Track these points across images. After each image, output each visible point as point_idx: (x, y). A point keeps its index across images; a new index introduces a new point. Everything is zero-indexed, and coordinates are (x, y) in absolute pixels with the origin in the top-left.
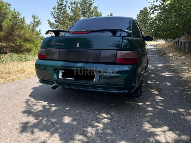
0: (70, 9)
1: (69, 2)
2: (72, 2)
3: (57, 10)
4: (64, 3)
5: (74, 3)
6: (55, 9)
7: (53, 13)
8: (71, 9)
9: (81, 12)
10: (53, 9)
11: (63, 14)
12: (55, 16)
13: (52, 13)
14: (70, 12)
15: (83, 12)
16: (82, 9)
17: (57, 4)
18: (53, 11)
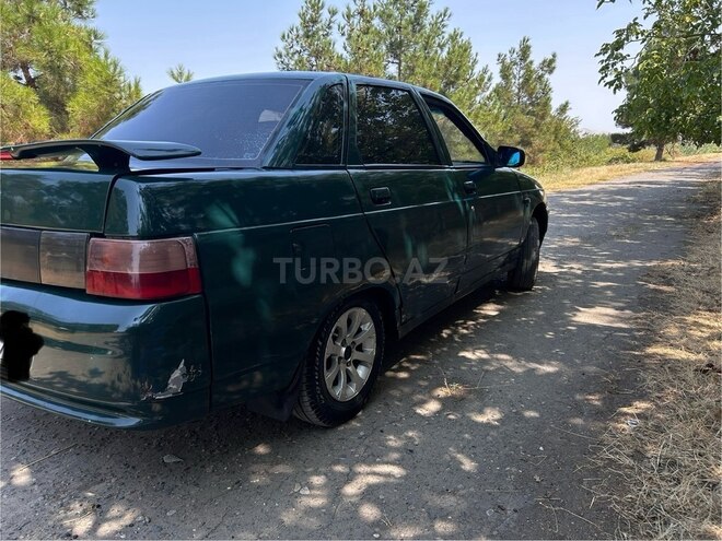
0: (343, 35)
1: (342, 10)
2: (353, 8)
3: (295, 42)
4: (325, 15)
5: (362, 13)
6: (290, 40)
7: (284, 52)
8: (346, 36)
9: (384, 48)
10: (284, 37)
11: (317, 58)
12: (288, 65)
13: (280, 56)
14: (345, 48)
15: (391, 44)
16: (390, 32)
17: (298, 22)
18: (281, 46)
